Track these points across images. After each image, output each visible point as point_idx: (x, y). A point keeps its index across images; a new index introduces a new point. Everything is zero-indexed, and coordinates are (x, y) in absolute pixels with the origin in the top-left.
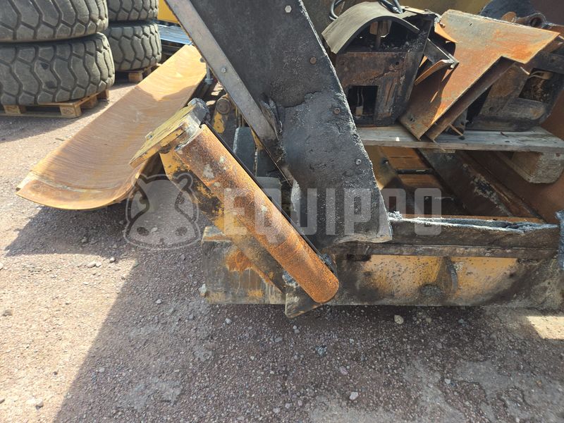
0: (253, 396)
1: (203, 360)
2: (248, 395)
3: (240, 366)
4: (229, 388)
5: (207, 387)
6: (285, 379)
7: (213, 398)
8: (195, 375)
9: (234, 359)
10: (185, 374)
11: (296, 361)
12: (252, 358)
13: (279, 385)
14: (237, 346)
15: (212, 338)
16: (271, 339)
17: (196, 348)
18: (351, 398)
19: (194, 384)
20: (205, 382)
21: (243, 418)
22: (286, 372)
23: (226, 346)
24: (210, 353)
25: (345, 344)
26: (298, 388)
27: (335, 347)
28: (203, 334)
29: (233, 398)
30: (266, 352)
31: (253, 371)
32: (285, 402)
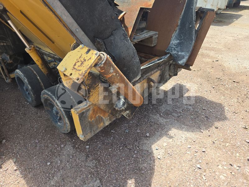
0: (123, 159)
1: (94, 165)
2: (122, 160)
3: (109, 155)
4: (114, 164)
5: (106, 170)
6: (126, 147)
7: (113, 171)
8: (97, 171)
9: (104, 155)
10: (94, 174)
11: (123, 140)
12: (110, 150)
13: (127, 149)
14: (101, 151)
15: (88, 157)
16: (109, 140)
17: (87, 164)
18: (148, 136)
19: (101, 174)
20: (104, 169)
21: (128, 167)
22: (124, 145)
23: (97, 154)
24: (94, 161)
25: (131, 124)
26: (133, 145)
27: (129, 127)
28: (83, 158)
29: (118, 165)
30: (112, 145)
31: (115, 153)
32: (134, 152)
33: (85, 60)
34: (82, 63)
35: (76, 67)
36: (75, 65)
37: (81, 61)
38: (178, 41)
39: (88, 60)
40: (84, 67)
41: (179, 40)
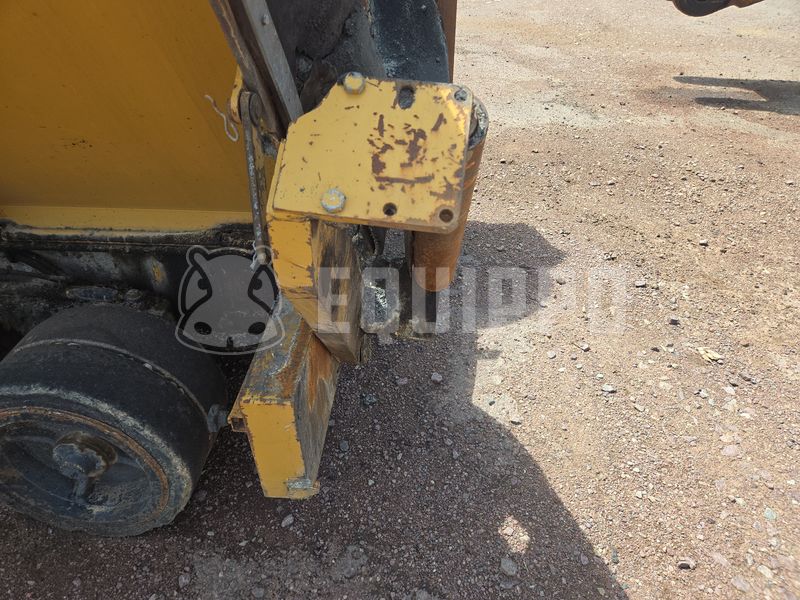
0: (433, 482)
1: (364, 559)
2: (432, 488)
3: (384, 500)
4: (420, 514)
5: (417, 548)
6: (408, 444)
7: (437, 537)
8: (393, 569)
9: (369, 509)
10: (390, 588)
11: (383, 429)
12: (371, 482)
13: (419, 450)
14: (345, 506)
15: (319, 549)
16: (342, 455)
17: (337, 575)
18: (439, 380)
19: (411, 569)
20: (408, 550)
21: (466, 495)
22: (398, 442)
23: (344, 522)
24: (351, 548)
25: (363, 374)
26: (422, 429)
27: (366, 386)
28: (308, 565)
29: (436, 508)
30: (362, 464)
31: (394, 481)
32: (444, 445)
33: (421, 134)
34: (413, 150)
35: (389, 172)
36: (378, 166)
37: (401, 142)
38: (393, 63)
39: (435, 129)
40: (434, 160)
41: (392, 58)
